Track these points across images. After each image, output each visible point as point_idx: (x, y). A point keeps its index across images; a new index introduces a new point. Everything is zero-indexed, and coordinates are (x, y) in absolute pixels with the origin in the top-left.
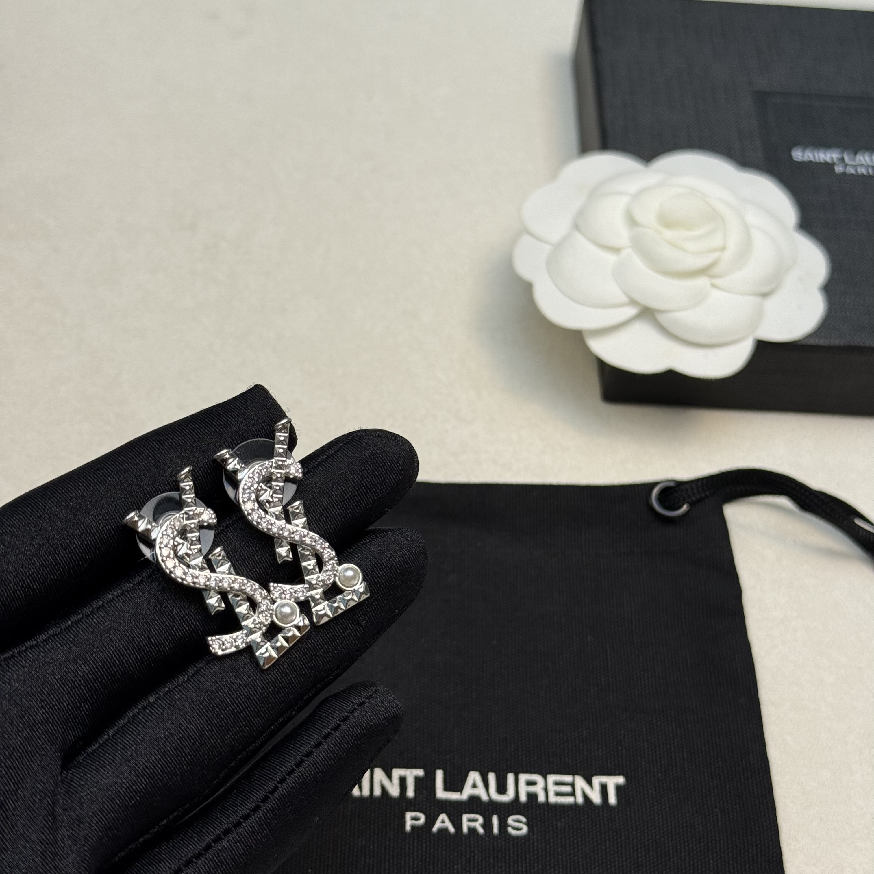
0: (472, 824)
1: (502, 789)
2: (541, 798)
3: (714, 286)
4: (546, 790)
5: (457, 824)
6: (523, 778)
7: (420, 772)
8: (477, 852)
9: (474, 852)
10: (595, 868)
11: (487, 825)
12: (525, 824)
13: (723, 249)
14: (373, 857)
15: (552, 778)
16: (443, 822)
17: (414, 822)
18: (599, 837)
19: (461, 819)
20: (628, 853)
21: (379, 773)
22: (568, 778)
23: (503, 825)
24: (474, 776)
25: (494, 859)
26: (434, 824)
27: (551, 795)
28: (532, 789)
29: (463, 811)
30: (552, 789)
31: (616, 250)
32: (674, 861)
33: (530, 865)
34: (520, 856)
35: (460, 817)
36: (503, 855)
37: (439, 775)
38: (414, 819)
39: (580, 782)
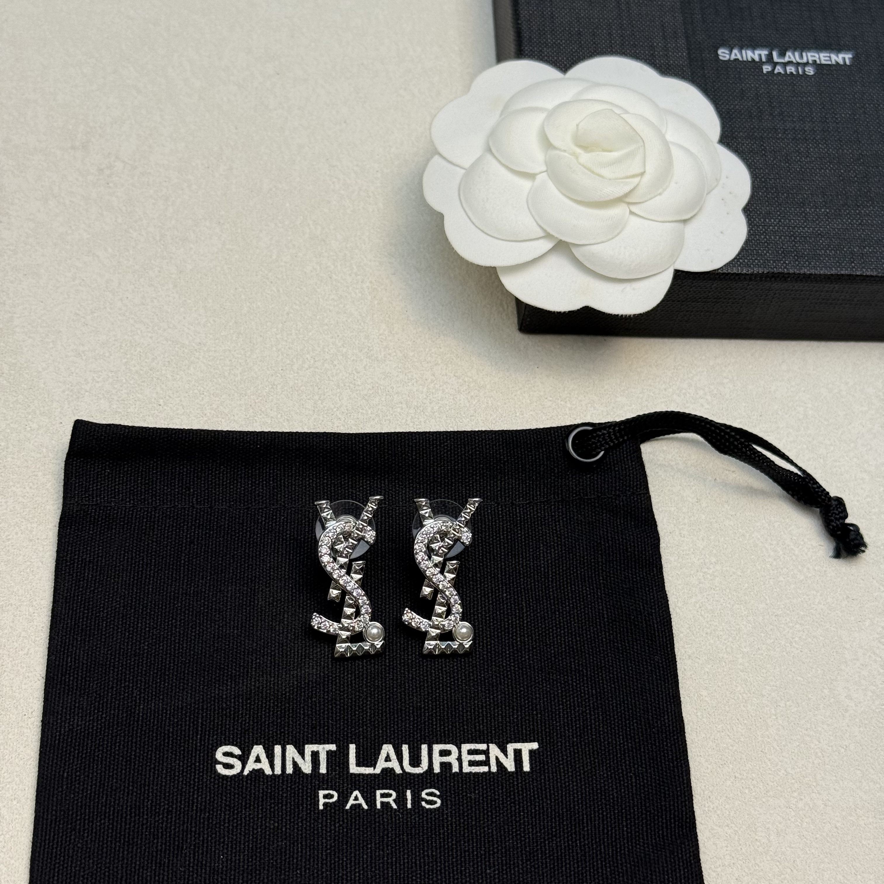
0: (385, 800)
1: (415, 761)
2: (455, 769)
3: (632, 213)
4: (460, 759)
5: (370, 800)
6: (437, 748)
7: (333, 747)
8: (390, 830)
9: (388, 830)
10: (509, 840)
11: (401, 800)
12: (438, 797)
13: (642, 174)
14: (286, 839)
15: (466, 747)
16: (356, 799)
17: (327, 800)
18: (513, 809)
19: (375, 796)
20: (542, 824)
21: (291, 750)
22: (483, 747)
23: (417, 799)
24: (387, 749)
25: (407, 836)
26: (347, 802)
27: (465, 764)
28: (445, 759)
29: (377, 787)
30: (466, 758)
31: (532, 176)
32: (588, 830)
33: (444, 841)
34: (434, 832)
35: (373, 794)
36: (417, 831)
37: (352, 748)
38: (326, 797)
39: (494, 751)
